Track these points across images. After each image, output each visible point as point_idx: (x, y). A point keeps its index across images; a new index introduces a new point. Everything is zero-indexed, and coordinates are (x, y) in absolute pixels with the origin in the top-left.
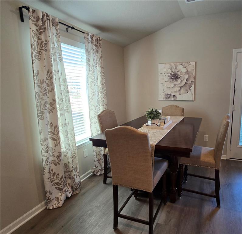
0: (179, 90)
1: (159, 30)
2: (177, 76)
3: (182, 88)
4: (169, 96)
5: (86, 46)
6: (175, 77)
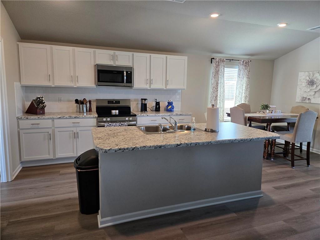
0: (314, 95)
1: (299, 47)
2: (313, 83)
3: (317, 93)
4: (304, 99)
5: (239, 67)
6: (311, 83)
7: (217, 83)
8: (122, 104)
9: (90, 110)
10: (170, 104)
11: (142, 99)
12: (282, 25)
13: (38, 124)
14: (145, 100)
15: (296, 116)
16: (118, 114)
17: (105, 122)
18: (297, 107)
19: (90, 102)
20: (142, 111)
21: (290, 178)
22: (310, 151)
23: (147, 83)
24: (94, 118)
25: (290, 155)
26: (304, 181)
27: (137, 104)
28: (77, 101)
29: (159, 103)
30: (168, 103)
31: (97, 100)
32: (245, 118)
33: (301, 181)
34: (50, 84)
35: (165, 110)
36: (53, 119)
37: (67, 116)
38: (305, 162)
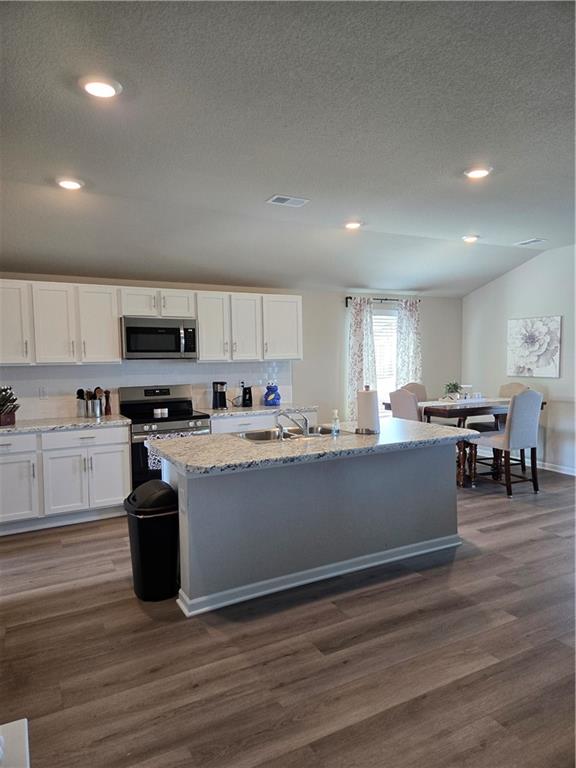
2: (534, 339)
3: (542, 357)
4: (521, 369)
5: (399, 313)
6: (531, 339)
7: (361, 345)
8: (173, 396)
9: (108, 411)
10: (271, 390)
11: (215, 384)
12: (470, 240)
13: (8, 445)
14: (223, 384)
15: (508, 402)
16: (166, 416)
17: (146, 433)
18: (509, 386)
19: (107, 393)
20: (215, 407)
21: (507, 514)
22: (538, 467)
23: (225, 351)
24: (123, 426)
25: (504, 475)
26: (529, 516)
27: (205, 393)
28: (80, 394)
29: (249, 389)
30: (268, 388)
31: (121, 391)
32: (419, 411)
33: (525, 516)
34: (28, 360)
35: (261, 404)
36: (39, 433)
37: (69, 425)
38: (530, 485)
